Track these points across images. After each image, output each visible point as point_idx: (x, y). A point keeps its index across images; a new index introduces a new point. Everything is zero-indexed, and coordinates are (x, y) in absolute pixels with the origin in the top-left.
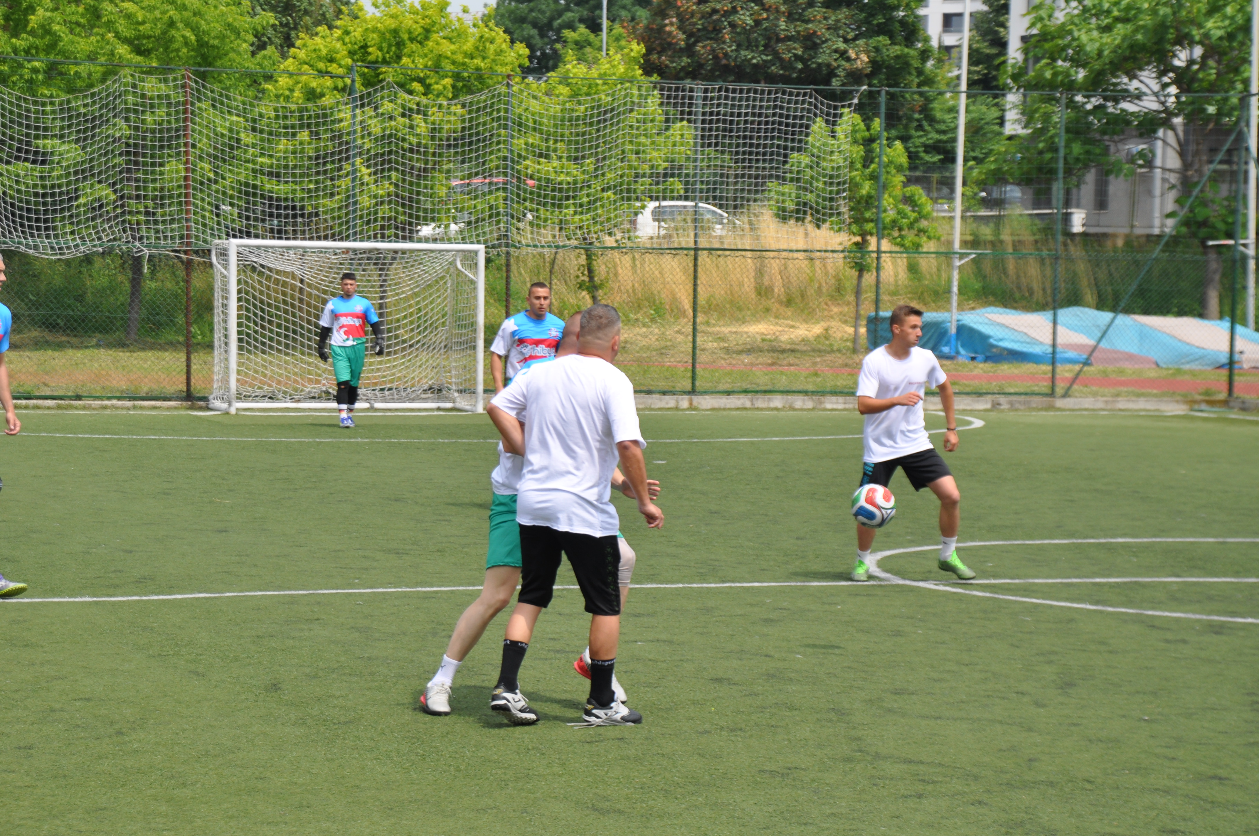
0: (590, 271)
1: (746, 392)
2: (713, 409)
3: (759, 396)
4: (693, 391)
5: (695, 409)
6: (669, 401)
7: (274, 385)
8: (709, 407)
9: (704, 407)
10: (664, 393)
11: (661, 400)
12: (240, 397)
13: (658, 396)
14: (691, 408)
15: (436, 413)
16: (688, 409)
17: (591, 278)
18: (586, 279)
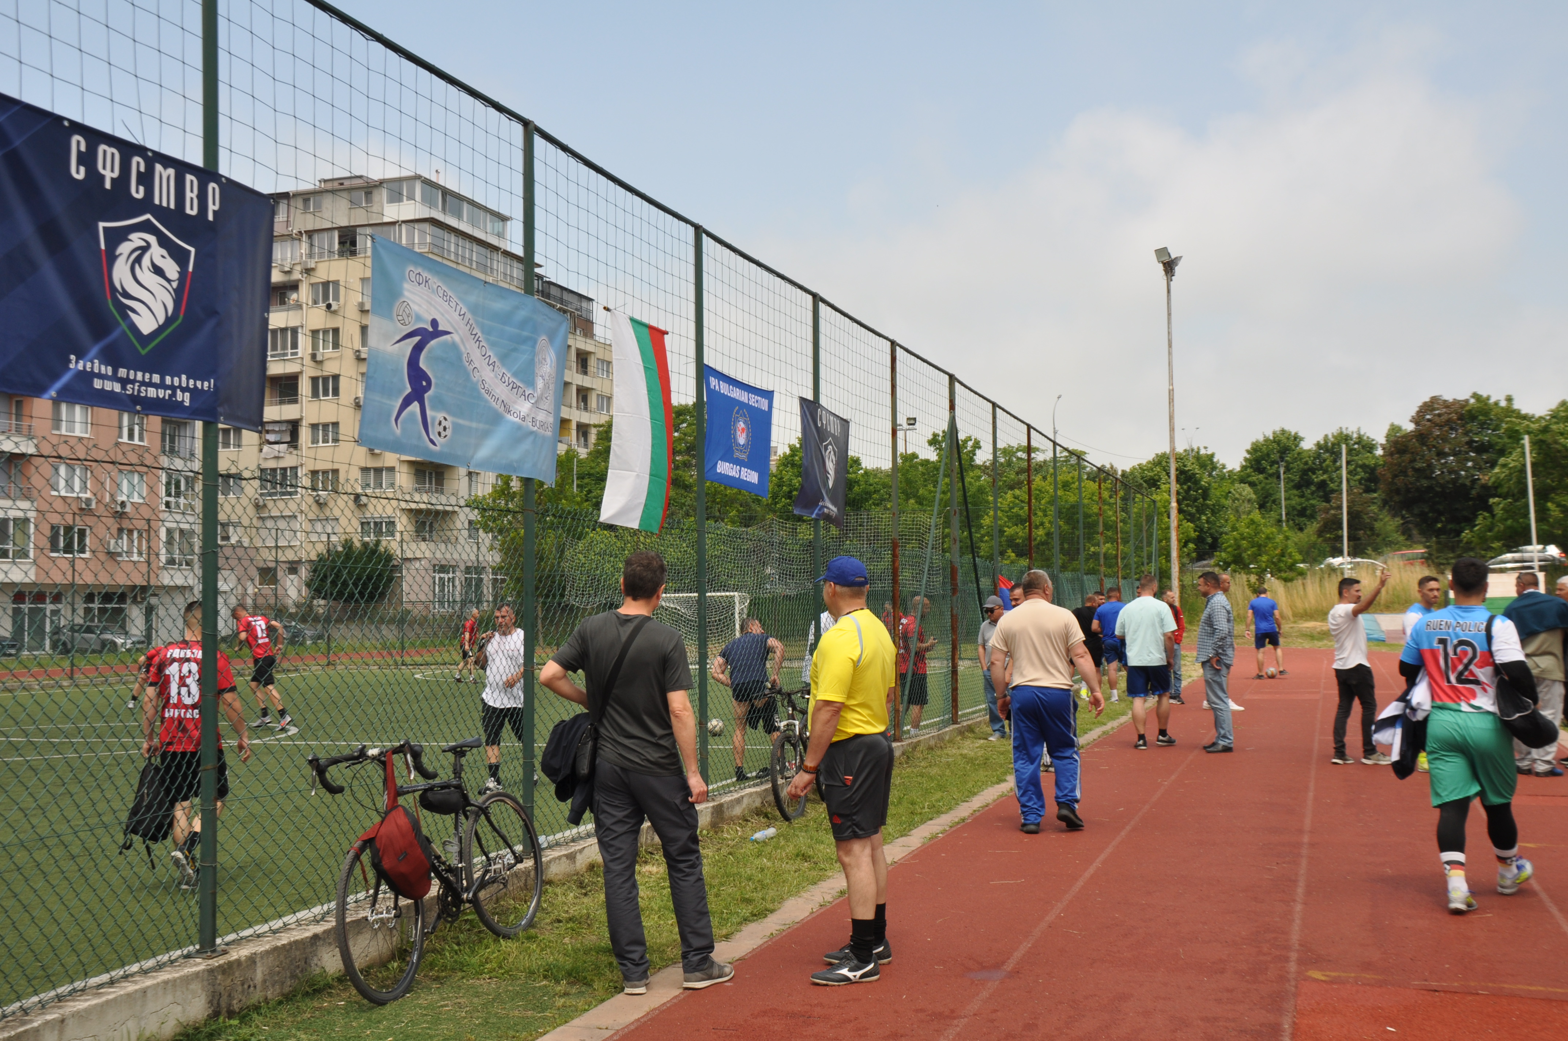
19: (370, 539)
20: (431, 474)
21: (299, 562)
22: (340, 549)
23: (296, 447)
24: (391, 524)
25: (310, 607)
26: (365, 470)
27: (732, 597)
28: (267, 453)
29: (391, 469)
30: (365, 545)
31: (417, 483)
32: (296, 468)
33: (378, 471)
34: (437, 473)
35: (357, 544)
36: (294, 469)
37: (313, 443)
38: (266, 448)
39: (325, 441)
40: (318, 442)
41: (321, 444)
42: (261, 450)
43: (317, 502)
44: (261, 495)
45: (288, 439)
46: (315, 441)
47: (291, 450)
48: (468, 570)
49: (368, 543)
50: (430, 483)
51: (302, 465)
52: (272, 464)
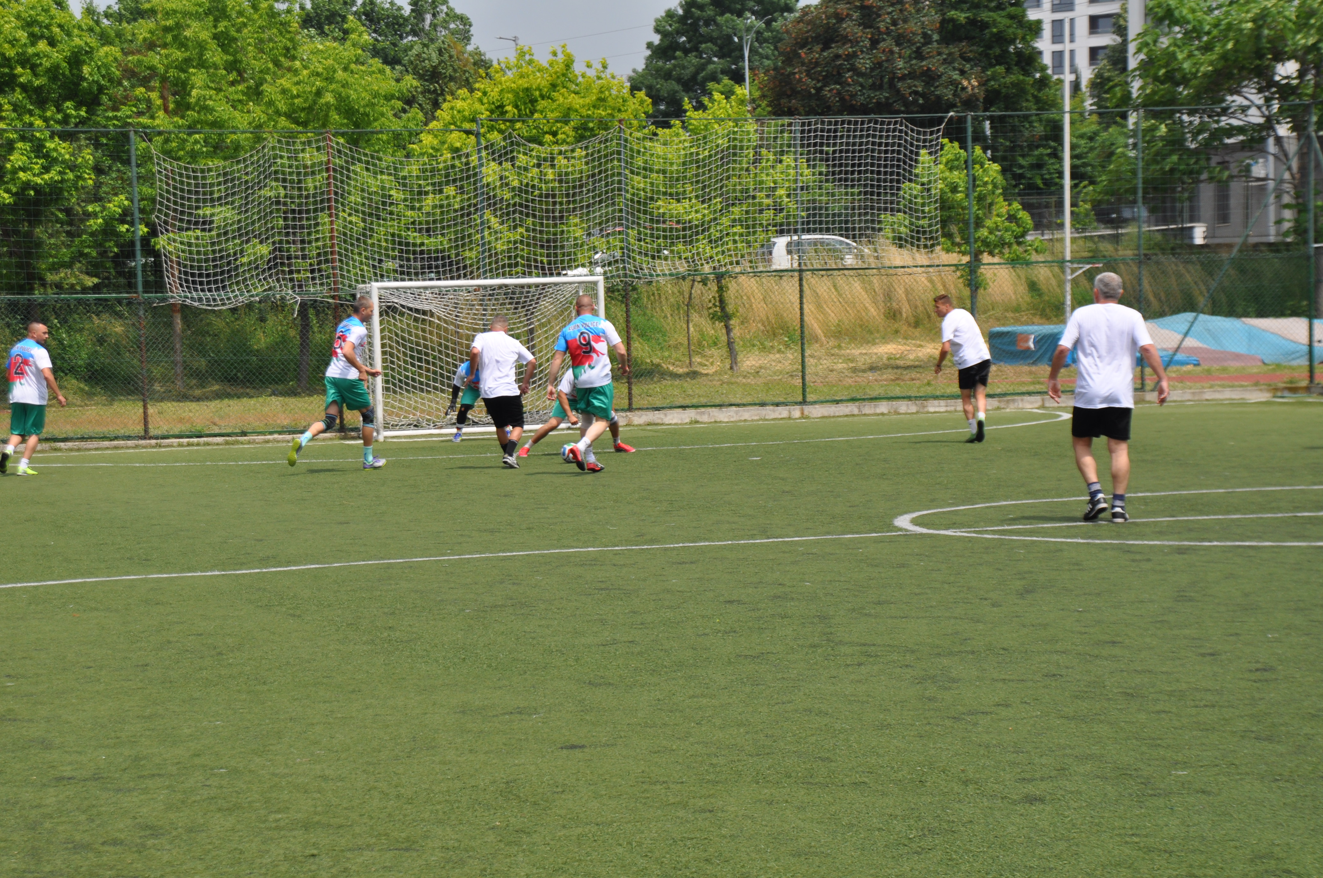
0: (722, 301)
1: (853, 400)
2: (823, 417)
3: (866, 403)
4: (804, 402)
5: (807, 417)
6: (782, 412)
7: (418, 414)
8: (819, 415)
9: (815, 416)
10: (777, 405)
11: (774, 411)
12: (386, 428)
13: (771, 407)
14: (803, 416)
15: (565, 432)
16: (800, 418)
17: (723, 308)
18: (718, 309)
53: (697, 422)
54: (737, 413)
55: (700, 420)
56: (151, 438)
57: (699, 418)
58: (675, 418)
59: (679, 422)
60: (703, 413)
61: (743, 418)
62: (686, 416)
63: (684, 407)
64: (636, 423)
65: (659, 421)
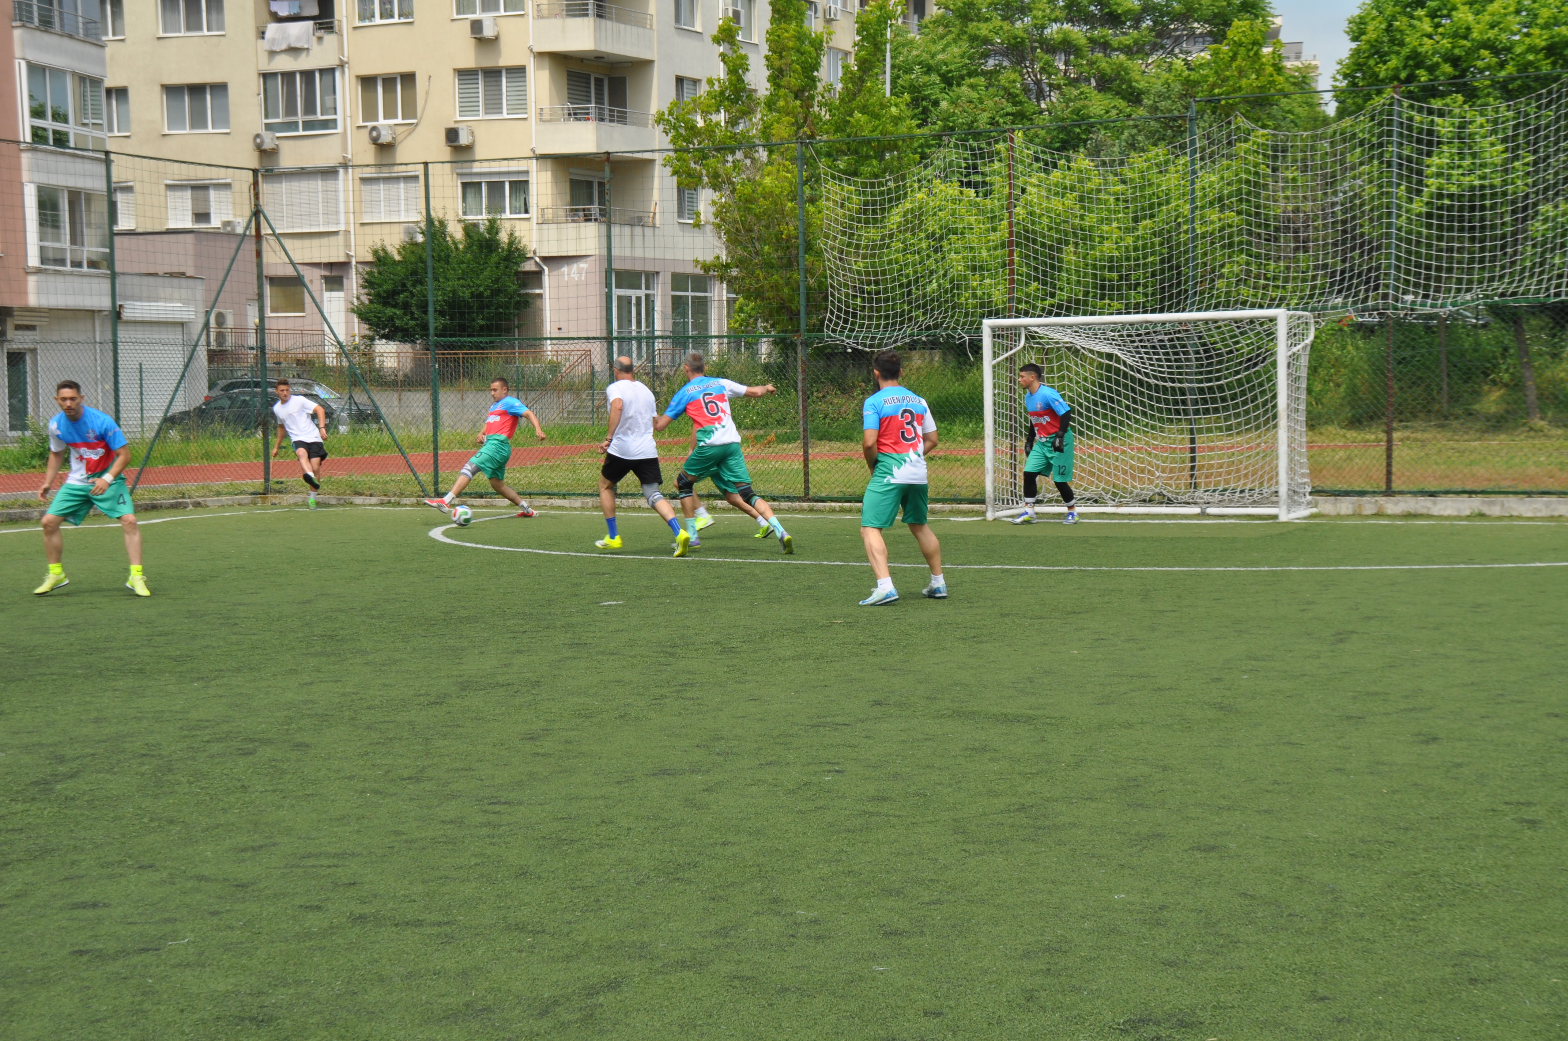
19: (482, 218)
20: (599, 82)
21: (345, 265)
22: (420, 239)
23: (329, 28)
24: (520, 186)
25: (369, 356)
26: (465, 75)
27: (1272, 320)
28: (273, 41)
29: (519, 71)
30: (470, 229)
31: (571, 100)
32: (331, 71)
33: (492, 74)
34: (611, 80)
35: (456, 231)
36: (328, 72)
37: (362, 18)
38: (273, 29)
39: (386, 14)
40: (373, 16)
41: (378, 20)
42: (262, 34)
43: (375, 141)
44: (268, 127)
45: (315, 12)
46: (365, 14)
47: (320, 33)
48: (679, 280)
49: (475, 225)
50: (599, 100)
51: (342, 65)
52: (285, 64)
53: (1482, 515)
54: (1547, 505)
55: (1488, 512)
56: (809, 500)
57: (1486, 510)
58: (1446, 507)
59: (1455, 513)
60: (1493, 503)
61: (1556, 514)
62: (1466, 506)
63: (1471, 493)
64: (1389, 512)
65: (1424, 511)
